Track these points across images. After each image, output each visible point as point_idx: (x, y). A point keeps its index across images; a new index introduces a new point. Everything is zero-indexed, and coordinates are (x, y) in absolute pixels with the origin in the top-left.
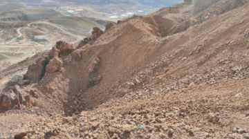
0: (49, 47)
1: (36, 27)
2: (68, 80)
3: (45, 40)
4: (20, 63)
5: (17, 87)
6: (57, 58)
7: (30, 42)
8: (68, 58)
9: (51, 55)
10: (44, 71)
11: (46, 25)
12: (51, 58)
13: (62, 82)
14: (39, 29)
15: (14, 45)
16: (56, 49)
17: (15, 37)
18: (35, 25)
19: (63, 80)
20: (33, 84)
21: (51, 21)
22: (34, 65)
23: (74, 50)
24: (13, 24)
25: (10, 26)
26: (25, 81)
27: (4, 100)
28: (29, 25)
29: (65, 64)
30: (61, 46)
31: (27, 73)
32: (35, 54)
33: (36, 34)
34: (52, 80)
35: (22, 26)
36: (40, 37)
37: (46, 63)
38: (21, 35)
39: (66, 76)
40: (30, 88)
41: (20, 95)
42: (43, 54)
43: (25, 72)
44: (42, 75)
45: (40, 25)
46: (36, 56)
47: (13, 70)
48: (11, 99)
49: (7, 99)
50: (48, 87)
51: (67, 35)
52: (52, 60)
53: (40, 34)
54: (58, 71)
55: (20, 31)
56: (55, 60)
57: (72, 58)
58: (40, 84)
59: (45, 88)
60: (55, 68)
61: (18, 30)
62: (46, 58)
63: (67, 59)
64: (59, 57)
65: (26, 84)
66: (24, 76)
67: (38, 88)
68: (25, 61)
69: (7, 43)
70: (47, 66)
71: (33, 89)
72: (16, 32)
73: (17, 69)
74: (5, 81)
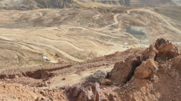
1: (136, 15)
2: (159, 95)
3: (143, 34)
4: (107, 57)
5: (97, 85)
6: (152, 60)
7: (124, 34)
8: (167, 65)
9: (146, 55)
10: (132, 74)
11: (149, 14)
12: (145, 59)
13: (150, 95)
14: (139, 18)
15: (106, 33)
16: (154, 49)
17: (109, 23)
18: (136, 12)
19: (152, 92)
20: (115, 88)
21: (156, 10)
22: (122, 63)
23: (178, 54)
24: (111, 8)
25: (108, 11)
26: (107, 80)
27: (81, 97)
28: (128, 12)
29: (161, 71)
30: (162, 46)
31: (112, 72)
32: (125, 49)
33: (134, 24)
34: (138, 89)
35: (120, 12)
36: (138, 29)
37: (137, 64)
38: (116, 22)
39: (158, 90)
40: (110, 90)
41: (98, 95)
42: (136, 51)
43: (109, 69)
44: (128, 79)
45: (142, 13)
46: (127, 52)
47: (97, 63)
48: (88, 98)
49: (83, 97)
50: (131, 96)
51: (173, 31)
52: (144, 62)
53: (139, 25)
54: (149, 78)
55: (117, 17)
56: (150, 62)
57: (173, 66)
58: (122, 90)
59: (128, 96)
60: (147, 73)
61: (115, 16)
62: (139, 58)
63: (164, 65)
64: (155, 59)
65: (108, 84)
66: (108, 74)
67: (119, 94)
68: (113, 55)
69: (100, 29)
70: (138, 68)
71: (114, 94)
72: (112, 18)
73: (102, 63)
74: (87, 74)
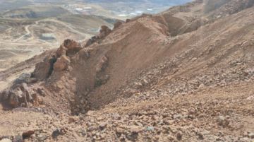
0: (57, 45)
1: (44, 25)
2: (75, 79)
3: (53, 38)
4: (28, 61)
5: (25, 85)
6: (64, 56)
7: (38, 40)
8: (76, 57)
9: (59, 53)
10: (52, 69)
11: (54, 22)
12: (59, 56)
13: (69, 81)
14: (47, 26)
15: (22, 43)
16: (64, 48)
17: (23, 34)
18: (43, 22)
19: (70, 79)
20: (41, 83)
21: (59, 19)
22: (41, 63)
23: (81, 48)
24: (21, 21)
25: (19, 24)
26: (33, 79)
27: (12, 97)
28: (37, 23)
29: (73, 62)
30: (69, 44)
31: (35, 71)
32: (42, 52)
33: (44, 32)
34: (59, 79)
35: (30, 24)
36: (48, 35)
37: (54, 61)
38: (29, 33)
39: (74, 76)
40: (37, 86)
41: (27, 93)
42: (51, 52)
43: (32, 70)
44: (50, 74)
45: (48, 23)
46: (43, 54)
47: (21, 68)
48: (18, 97)
49: (14, 97)
50: (55, 85)
51: (75, 33)
52: (59, 59)
53: (48, 32)
54: (65, 69)
55: (28, 28)
56: (63, 58)
57: (80, 57)
58: (47, 83)
59: (53, 87)
60: (63, 66)
61: (26, 27)
62: (54, 56)
63: (74, 57)
64: (67, 55)
65: (34, 82)
66: (32, 74)
67: (45, 87)
68: (32, 59)
69: (15, 40)
70: (55, 64)
71: (41, 88)
72: (24, 29)
73: (24, 67)
74: (13, 78)
